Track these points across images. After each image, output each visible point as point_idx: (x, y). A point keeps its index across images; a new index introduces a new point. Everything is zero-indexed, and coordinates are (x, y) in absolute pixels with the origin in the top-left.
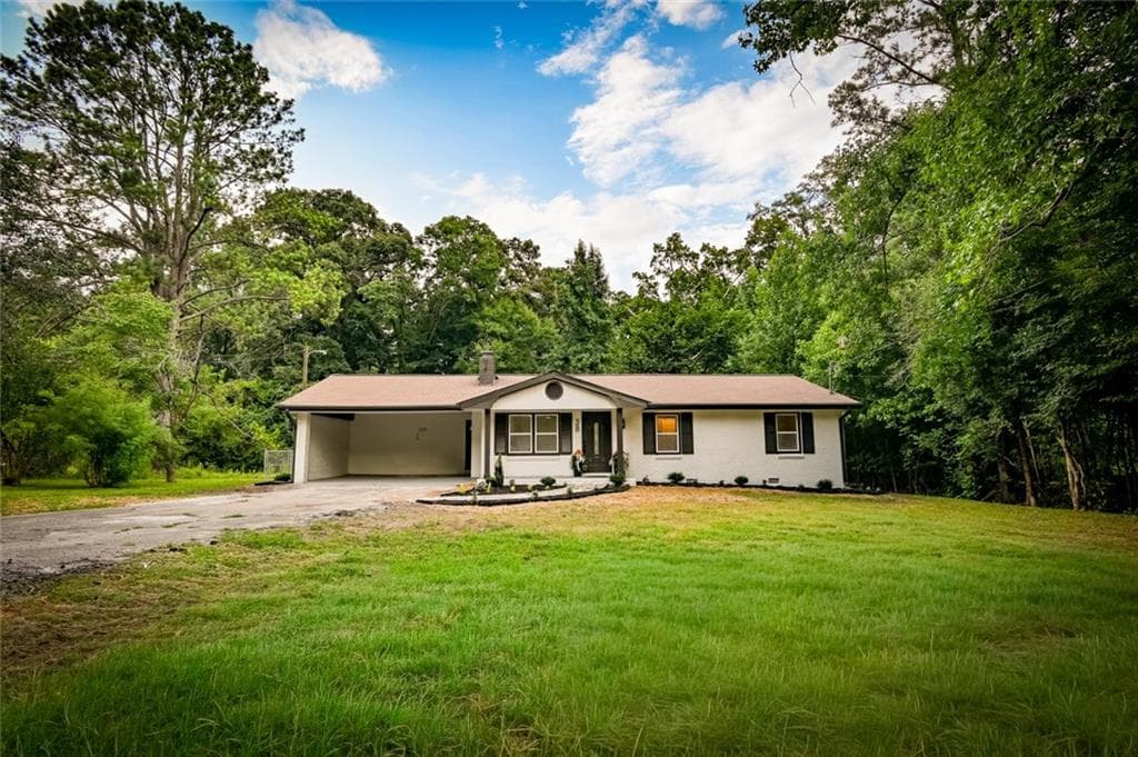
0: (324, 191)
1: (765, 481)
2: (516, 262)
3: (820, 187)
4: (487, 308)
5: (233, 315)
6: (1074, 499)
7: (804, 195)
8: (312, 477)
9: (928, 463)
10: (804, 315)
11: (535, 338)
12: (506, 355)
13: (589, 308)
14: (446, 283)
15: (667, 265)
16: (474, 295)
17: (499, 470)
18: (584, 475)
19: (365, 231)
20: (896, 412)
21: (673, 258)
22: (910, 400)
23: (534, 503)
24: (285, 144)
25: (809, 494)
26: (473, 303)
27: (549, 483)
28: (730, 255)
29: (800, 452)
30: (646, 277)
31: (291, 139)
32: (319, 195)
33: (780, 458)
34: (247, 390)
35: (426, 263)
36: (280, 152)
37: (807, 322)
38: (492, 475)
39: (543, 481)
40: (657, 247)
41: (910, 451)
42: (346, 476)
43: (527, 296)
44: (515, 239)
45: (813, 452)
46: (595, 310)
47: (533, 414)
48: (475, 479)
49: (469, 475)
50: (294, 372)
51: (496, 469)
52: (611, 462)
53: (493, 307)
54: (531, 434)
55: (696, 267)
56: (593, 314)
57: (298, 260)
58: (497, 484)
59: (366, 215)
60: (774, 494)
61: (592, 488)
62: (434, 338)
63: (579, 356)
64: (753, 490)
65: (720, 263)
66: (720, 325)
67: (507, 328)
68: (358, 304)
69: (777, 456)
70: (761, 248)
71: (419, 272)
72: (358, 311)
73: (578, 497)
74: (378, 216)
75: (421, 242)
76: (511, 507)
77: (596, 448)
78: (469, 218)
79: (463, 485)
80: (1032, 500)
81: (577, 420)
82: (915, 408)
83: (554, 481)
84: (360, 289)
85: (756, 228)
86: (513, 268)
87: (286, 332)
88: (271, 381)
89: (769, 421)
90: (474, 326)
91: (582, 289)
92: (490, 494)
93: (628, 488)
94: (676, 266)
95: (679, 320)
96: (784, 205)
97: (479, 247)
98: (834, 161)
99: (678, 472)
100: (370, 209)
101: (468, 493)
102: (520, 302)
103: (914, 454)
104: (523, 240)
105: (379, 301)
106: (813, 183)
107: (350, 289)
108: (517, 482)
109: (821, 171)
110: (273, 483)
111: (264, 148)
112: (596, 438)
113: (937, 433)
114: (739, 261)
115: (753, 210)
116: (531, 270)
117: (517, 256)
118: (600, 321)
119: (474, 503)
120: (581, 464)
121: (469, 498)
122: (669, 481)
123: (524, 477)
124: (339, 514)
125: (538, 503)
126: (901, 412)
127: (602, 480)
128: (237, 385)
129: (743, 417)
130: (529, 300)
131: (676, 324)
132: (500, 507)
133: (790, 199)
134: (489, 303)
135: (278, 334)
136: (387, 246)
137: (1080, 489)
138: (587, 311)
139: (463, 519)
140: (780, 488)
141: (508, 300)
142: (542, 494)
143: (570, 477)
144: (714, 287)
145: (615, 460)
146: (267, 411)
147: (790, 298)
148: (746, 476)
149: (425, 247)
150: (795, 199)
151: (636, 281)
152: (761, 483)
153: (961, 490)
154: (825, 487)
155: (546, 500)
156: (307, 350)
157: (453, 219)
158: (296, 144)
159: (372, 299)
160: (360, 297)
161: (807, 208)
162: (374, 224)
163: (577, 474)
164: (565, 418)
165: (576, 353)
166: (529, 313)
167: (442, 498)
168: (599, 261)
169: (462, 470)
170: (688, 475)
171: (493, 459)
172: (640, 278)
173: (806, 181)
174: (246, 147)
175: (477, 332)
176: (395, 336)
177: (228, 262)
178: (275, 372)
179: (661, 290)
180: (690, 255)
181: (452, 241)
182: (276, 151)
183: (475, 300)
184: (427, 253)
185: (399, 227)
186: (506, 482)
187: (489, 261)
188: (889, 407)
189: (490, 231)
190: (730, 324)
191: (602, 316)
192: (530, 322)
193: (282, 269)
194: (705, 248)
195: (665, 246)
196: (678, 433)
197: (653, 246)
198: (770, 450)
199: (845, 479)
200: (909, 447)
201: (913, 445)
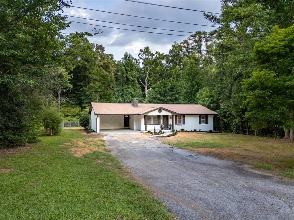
6: (256, 134)
9: (225, 125)
18: (163, 129)
22: (223, 111)
25: (208, 133)
28: (164, 56)
29: (205, 124)
39: (159, 131)
40: (141, 50)
45: (208, 124)
47: (152, 116)
54: (152, 120)
55: (152, 58)
65: (161, 58)
69: (201, 125)
80: (248, 134)
81: (162, 117)
89: (200, 118)
91: (128, 68)
99: (183, 128)
102: (102, 68)
103: (223, 123)
112: (165, 121)
113: (229, 119)
115: (174, 44)
122: (181, 130)
137: (257, 132)
140: (201, 132)
141: (97, 67)
148: (196, 129)
152: (198, 131)
153: (233, 131)
154: (211, 131)
164: (159, 116)
169: (123, 127)
179: (141, 64)
180: (151, 54)
195: (143, 50)
196: (182, 120)
197: (140, 50)
198: (200, 123)
199: (214, 130)
200: (222, 121)
201: (223, 121)
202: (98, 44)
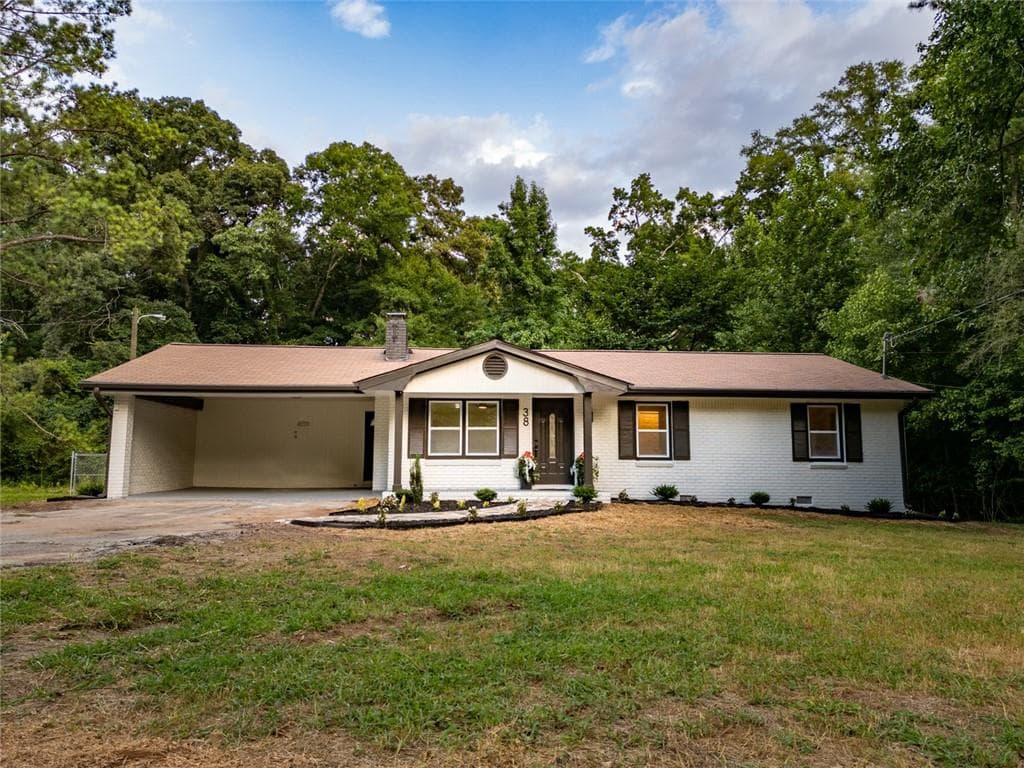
0: (163, 99)
1: (792, 500)
2: (431, 208)
3: (843, 110)
4: (391, 269)
5: (31, 264)
7: (821, 120)
8: (137, 490)
10: (827, 278)
11: (457, 310)
12: (417, 331)
13: (530, 270)
14: (335, 235)
15: (630, 218)
16: (374, 251)
17: (416, 478)
18: (535, 487)
19: (224, 161)
20: (968, 407)
21: (639, 209)
22: (988, 391)
23: (471, 526)
24: (102, 17)
25: (856, 519)
26: (373, 261)
27: (486, 497)
28: (715, 204)
29: (841, 460)
30: (603, 234)
31: (111, 10)
32: (156, 105)
33: (813, 468)
34: (54, 373)
35: (309, 205)
36: (95, 30)
37: (831, 286)
38: (406, 485)
39: (479, 495)
41: (984, 464)
42: (190, 489)
43: (446, 255)
44: (430, 177)
45: (860, 460)
46: (538, 272)
47: (464, 401)
48: (380, 493)
49: (370, 488)
50: (121, 348)
51: (412, 475)
52: (574, 469)
53: (401, 267)
54: (460, 428)
55: (669, 221)
56: (536, 278)
57: (122, 182)
58: (413, 500)
59: (225, 137)
60: (810, 518)
61: (553, 506)
62: (319, 310)
63: (516, 334)
64: (779, 511)
65: (702, 216)
66: (715, 289)
67: (420, 296)
68: (212, 258)
69: (809, 465)
70: (757, 195)
71: (299, 217)
72: (214, 268)
73: (535, 518)
74: (242, 140)
75: (302, 177)
76: (438, 531)
77: (552, 449)
78: (367, 145)
79: (363, 501)
81: (527, 410)
82: (995, 401)
83: (494, 495)
84: (216, 237)
85: (751, 168)
86: (428, 217)
87: (109, 293)
88: (88, 362)
89: (797, 413)
90: (375, 292)
91: (521, 243)
92: (404, 512)
93: (599, 506)
94: (643, 219)
95: (656, 282)
96: (792, 135)
97: (381, 186)
98: (863, 73)
99: (668, 485)
100: (232, 130)
101: (370, 511)
102: (436, 262)
103: (992, 466)
104: (441, 177)
105: (244, 254)
106: (834, 105)
107: (202, 237)
108: (442, 497)
109: (844, 88)
110: (74, 499)
111: (72, 22)
112: (552, 436)
114: (728, 213)
115: (749, 143)
116: (452, 221)
117: (432, 201)
118: (543, 287)
119: (381, 525)
120: (531, 471)
121: (374, 518)
122: (656, 498)
123: (450, 490)
124: (159, 542)
125: (478, 525)
126: (975, 409)
127: (563, 495)
128: (39, 366)
129: (761, 409)
130: (449, 262)
131: (654, 287)
132: (422, 532)
133: (801, 127)
134: (397, 263)
135: (99, 296)
136: (255, 179)
138: (527, 273)
139: (368, 548)
140: (816, 510)
141: (419, 258)
142: (482, 513)
143: (515, 490)
144: (694, 247)
145: (580, 467)
146: (81, 402)
147: (806, 254)
148: (767, 492)
149: (307, 184)
150: (806, 126)
151: (591, 240)
152: (787, 503)
154: (879, 510)
155: (490, 521)
156: (137, 316)
157: (345, 144)
158: (119, 18)
159: (233, 252)
160: (215, 249)
161: (825, 137)
162: (235, 150)
163: (525, 486)
164: (509, 407)
165: (511, 330)
166: (448, 276)
167: (332, 518)
168: (544, 207)
169: (359, 480)
170: (683, 490)
171: (407, 465)
172: (595, 235)
173: (823, 102)
174: (43, 20)
175: (378, 301)
176: (265, 305)
177: (18, 182)
178: (93, 349)
179: (623, 252)
180: (662, 204)
181: (343, 175)
182: (89, 29)
183: (375, 257)
184: (310, 190)
185: (270, 155)
186: (426, 497)
187: (395, 204)
188: (957, 400)
189: (396, 164)
190: (726, 289)
191: (547, 282)
192: (449, 288)
193: (96, 194)
194: (683, 194)
195: (629, 191)
196: (667, 431)
197: (613, 191)
198: (800, 456)
199: (907, 500)
200: (985, 457)
201: (990, 454)
202: (433, 175)
